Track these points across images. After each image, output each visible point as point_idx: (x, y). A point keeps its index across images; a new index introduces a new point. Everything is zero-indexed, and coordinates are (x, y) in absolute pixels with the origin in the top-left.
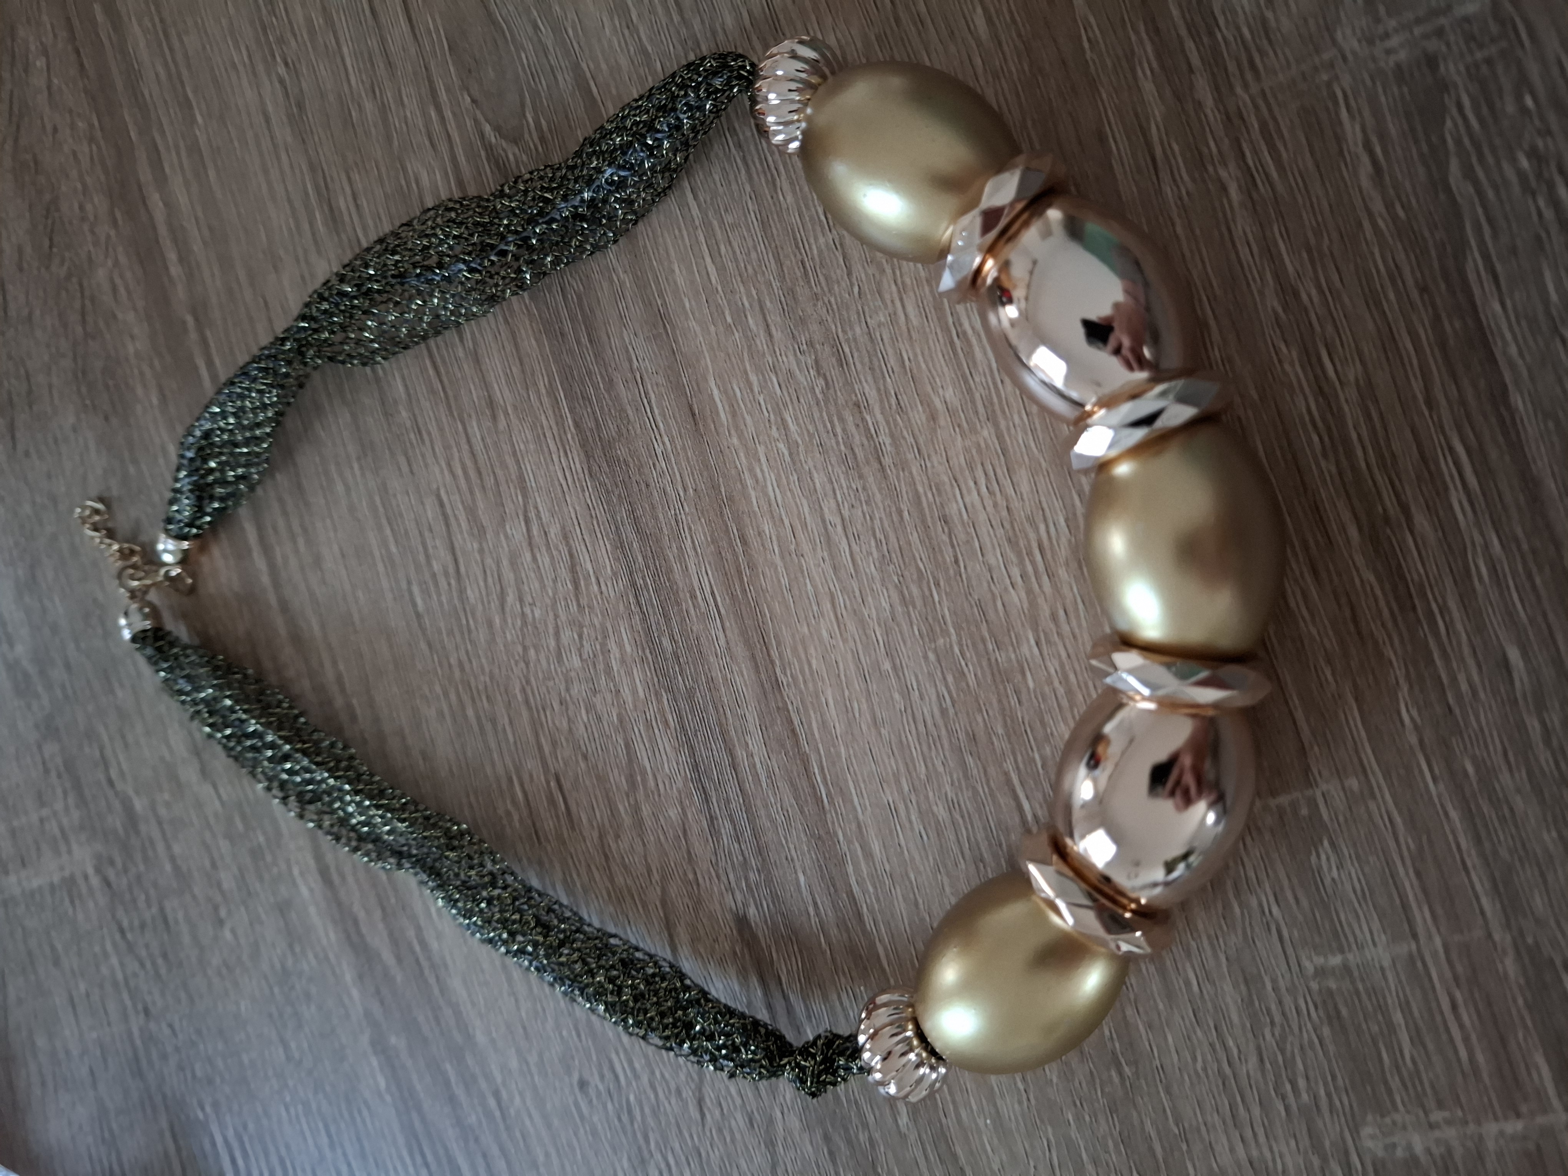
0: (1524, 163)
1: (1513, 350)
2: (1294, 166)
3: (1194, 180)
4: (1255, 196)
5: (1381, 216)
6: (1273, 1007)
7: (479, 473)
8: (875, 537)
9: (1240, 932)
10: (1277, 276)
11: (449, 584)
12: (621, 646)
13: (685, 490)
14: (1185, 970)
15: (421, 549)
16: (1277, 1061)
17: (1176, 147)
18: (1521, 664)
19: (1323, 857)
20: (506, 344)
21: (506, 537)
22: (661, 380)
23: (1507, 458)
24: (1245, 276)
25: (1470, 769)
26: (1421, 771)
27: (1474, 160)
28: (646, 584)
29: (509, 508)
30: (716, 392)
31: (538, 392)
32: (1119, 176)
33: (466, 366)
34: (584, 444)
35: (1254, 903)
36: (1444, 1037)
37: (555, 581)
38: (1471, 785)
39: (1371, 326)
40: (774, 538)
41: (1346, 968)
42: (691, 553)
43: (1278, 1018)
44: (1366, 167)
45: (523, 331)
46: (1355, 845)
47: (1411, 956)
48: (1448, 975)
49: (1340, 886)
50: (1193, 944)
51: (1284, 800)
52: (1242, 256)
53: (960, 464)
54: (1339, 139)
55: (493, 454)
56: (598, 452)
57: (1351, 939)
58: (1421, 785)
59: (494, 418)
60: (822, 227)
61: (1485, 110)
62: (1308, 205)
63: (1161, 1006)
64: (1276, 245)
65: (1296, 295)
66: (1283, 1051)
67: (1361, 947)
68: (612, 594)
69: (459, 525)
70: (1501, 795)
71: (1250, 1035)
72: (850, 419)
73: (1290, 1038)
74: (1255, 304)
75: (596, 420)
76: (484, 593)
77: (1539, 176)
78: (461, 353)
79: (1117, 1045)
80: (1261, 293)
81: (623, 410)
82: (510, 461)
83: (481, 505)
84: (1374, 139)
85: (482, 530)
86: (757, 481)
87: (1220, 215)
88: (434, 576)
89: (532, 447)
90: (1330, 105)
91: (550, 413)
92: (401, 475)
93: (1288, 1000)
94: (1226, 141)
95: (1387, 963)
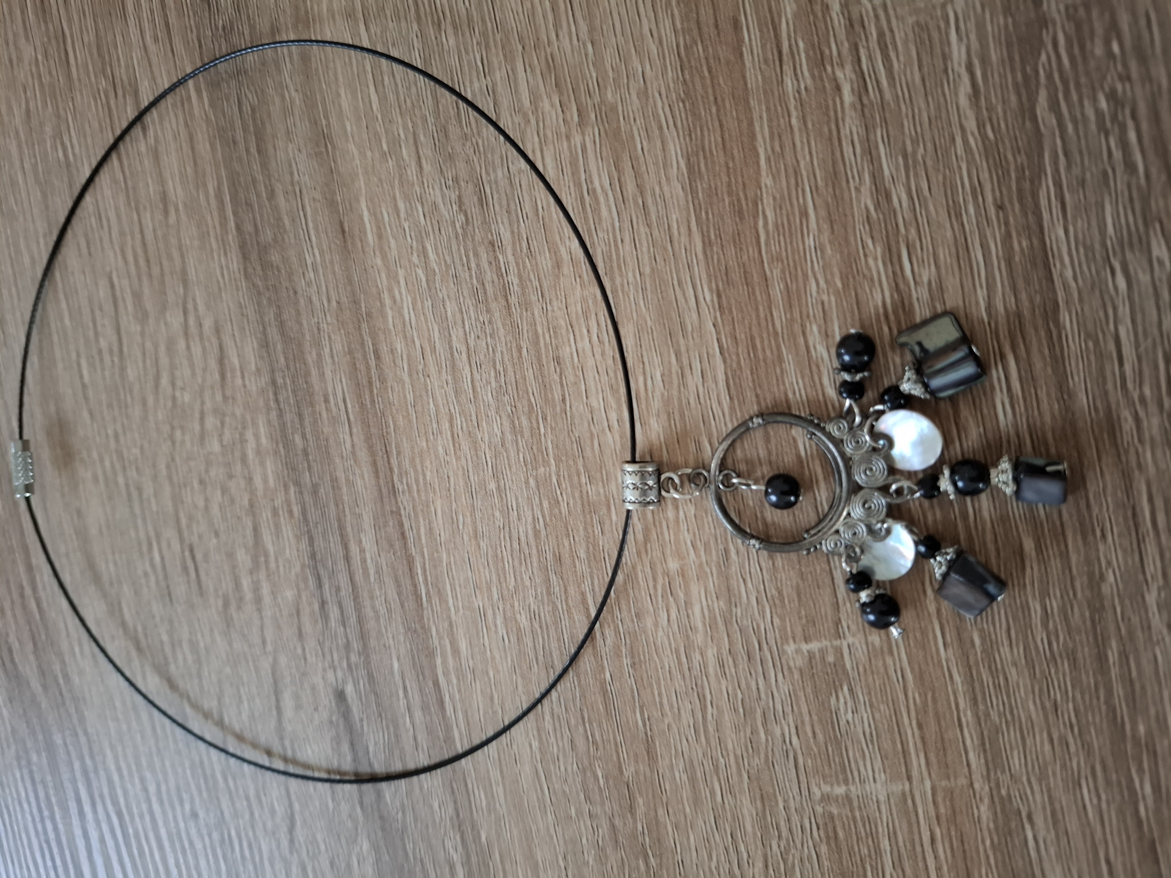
0: (1103, 104)
1: (1069, 273)
2: (903, 78)
3: (813, 76)
4: (865, 100)
5: (973, 134)
6: (782, 823)
7: (148, 261)
8: (495, 368)
9: (762, 756)
10: (873, 177)
11: (113, 361)
12: (257, 436)
13: (329, 301)
14: (712, 782)
15: (91, 325)
16: (779, 869)
17: (801, 44)
18: (1034, 553)
19: (842, 701)
20: (184, 144)
21: (166, 324)
22: (318, 196)
23: (1049, 370)
24: (846, 173)
25: (977, 641)
26: (935, 636)
27: (1061, 96)
28: (285, 384)
29: (171, 298)
30: (366, 214)
31: (207, 193)
32: (748, 64)
33: (146, 162)
34: (243, 246)
35: (778, 731)
36: (921, 864)
37: (205, 370)
38: (976, 653)
39: (949, 234)
40: (405, 356)
41: (848, 797)
42: (329, 360)
43: (785, 833)
44: (965, 87)
45: (200, 135)
46: (869, 694)
47: (904, 794)
48: (933, 814)
49: (852, 727)
50: (722, 760)
51: (814, 646)
52: (846, 155)
53: (577, 312)
54: (946, 58)
55: (161, 246)
56: (254, 256)
57: (856, 774)
58: (934, 649)
59: (166, 212)
60: (478, 74)
61: (1076, 51)
62: (910, 115)
63: (688, 810)
64: (877, 148)
65: (888, 197)
66: (785, 861)
67: (862, 782)
68: (254, 388)
69: (126, 307)
70: (999, 666)
71: (759, 843)
72: (484, 257)
73: (793, 851)
74: (851, 199)
75: (256, 226)
76: (142, 373)
77: (1114, 118)
78: (143, 148)
79: (647, 839)
80: (858, 190)
81: (279, 219)
82: (176, 254)
83: (146, 291)
84: (976, 63)
85: (145, 315)
86: (395, 302)
87: (832, 113)
88: (100, 352)
89: (196, 243)
90: (942, 25)
91: (215, 214)
92: (80, 255)
93: (795, 819)
94: (846, 45)
95: (882, 798)
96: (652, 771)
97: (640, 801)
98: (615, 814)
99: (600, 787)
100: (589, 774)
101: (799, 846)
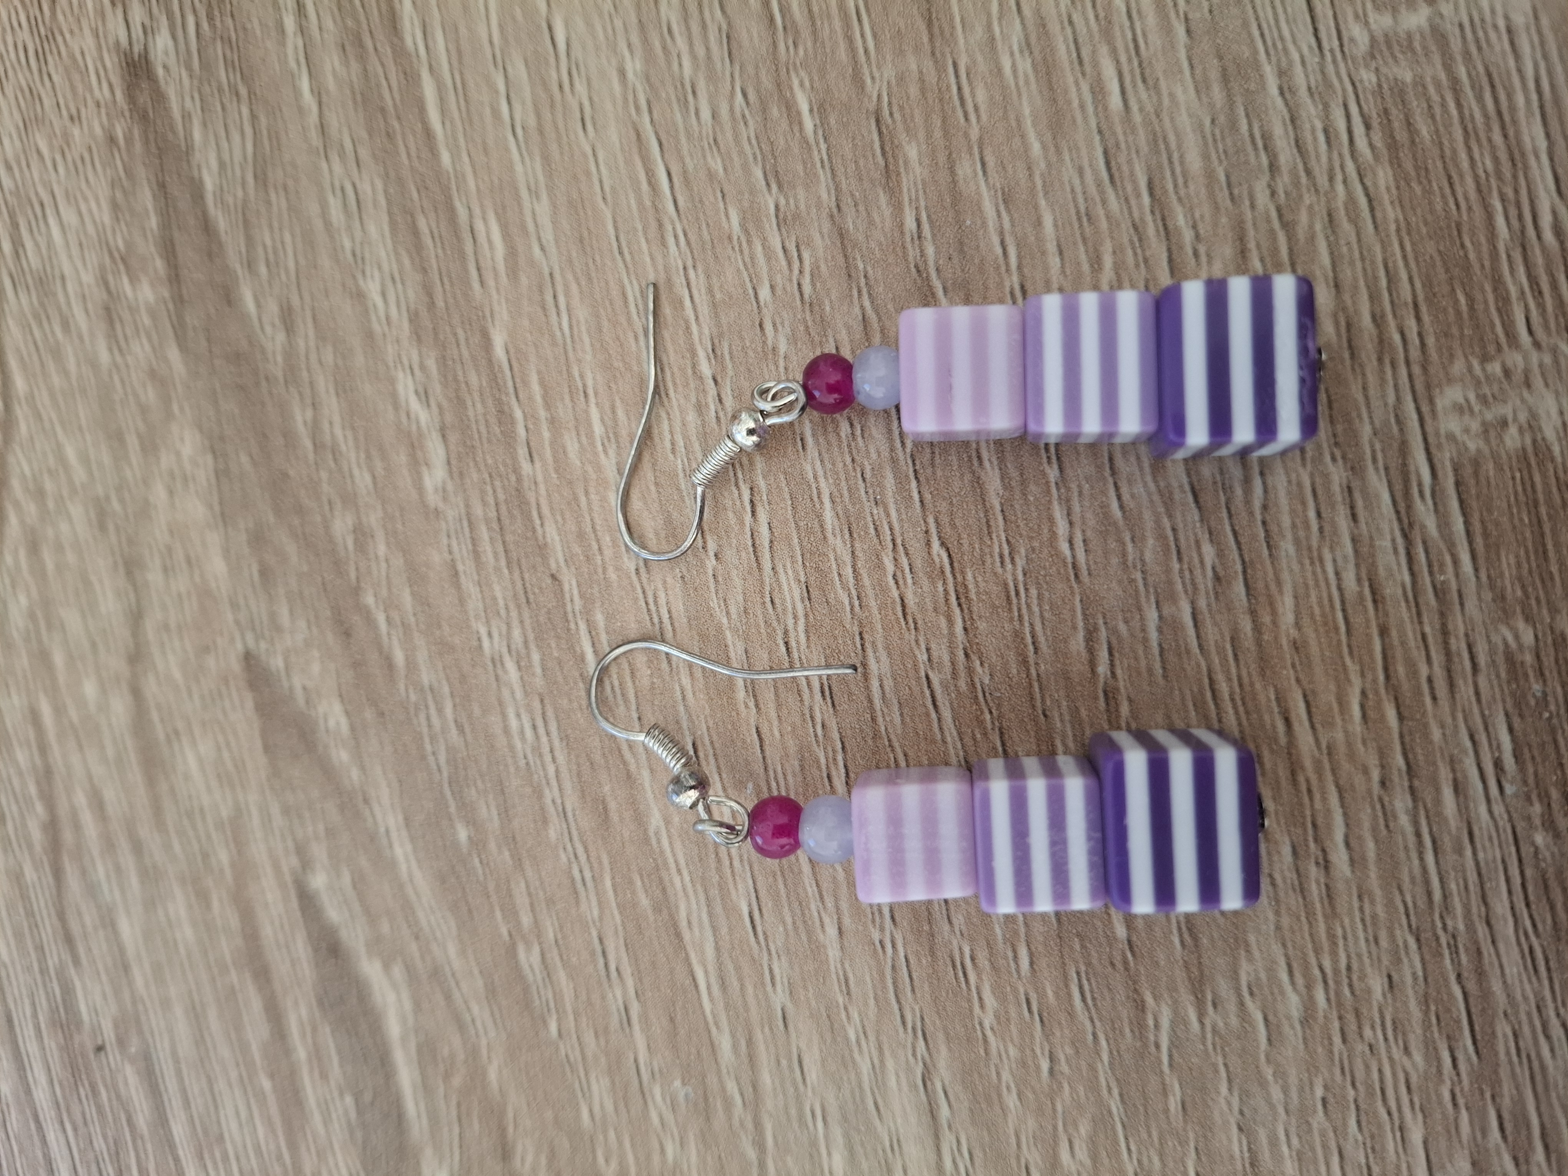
96: (940, 68)
97: (912, 152)
98: (847, 200)
99: (804, 140)
100: (775, 112)
101: (1322, 180)
